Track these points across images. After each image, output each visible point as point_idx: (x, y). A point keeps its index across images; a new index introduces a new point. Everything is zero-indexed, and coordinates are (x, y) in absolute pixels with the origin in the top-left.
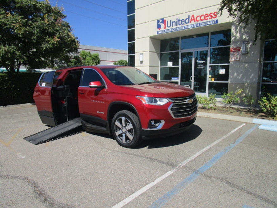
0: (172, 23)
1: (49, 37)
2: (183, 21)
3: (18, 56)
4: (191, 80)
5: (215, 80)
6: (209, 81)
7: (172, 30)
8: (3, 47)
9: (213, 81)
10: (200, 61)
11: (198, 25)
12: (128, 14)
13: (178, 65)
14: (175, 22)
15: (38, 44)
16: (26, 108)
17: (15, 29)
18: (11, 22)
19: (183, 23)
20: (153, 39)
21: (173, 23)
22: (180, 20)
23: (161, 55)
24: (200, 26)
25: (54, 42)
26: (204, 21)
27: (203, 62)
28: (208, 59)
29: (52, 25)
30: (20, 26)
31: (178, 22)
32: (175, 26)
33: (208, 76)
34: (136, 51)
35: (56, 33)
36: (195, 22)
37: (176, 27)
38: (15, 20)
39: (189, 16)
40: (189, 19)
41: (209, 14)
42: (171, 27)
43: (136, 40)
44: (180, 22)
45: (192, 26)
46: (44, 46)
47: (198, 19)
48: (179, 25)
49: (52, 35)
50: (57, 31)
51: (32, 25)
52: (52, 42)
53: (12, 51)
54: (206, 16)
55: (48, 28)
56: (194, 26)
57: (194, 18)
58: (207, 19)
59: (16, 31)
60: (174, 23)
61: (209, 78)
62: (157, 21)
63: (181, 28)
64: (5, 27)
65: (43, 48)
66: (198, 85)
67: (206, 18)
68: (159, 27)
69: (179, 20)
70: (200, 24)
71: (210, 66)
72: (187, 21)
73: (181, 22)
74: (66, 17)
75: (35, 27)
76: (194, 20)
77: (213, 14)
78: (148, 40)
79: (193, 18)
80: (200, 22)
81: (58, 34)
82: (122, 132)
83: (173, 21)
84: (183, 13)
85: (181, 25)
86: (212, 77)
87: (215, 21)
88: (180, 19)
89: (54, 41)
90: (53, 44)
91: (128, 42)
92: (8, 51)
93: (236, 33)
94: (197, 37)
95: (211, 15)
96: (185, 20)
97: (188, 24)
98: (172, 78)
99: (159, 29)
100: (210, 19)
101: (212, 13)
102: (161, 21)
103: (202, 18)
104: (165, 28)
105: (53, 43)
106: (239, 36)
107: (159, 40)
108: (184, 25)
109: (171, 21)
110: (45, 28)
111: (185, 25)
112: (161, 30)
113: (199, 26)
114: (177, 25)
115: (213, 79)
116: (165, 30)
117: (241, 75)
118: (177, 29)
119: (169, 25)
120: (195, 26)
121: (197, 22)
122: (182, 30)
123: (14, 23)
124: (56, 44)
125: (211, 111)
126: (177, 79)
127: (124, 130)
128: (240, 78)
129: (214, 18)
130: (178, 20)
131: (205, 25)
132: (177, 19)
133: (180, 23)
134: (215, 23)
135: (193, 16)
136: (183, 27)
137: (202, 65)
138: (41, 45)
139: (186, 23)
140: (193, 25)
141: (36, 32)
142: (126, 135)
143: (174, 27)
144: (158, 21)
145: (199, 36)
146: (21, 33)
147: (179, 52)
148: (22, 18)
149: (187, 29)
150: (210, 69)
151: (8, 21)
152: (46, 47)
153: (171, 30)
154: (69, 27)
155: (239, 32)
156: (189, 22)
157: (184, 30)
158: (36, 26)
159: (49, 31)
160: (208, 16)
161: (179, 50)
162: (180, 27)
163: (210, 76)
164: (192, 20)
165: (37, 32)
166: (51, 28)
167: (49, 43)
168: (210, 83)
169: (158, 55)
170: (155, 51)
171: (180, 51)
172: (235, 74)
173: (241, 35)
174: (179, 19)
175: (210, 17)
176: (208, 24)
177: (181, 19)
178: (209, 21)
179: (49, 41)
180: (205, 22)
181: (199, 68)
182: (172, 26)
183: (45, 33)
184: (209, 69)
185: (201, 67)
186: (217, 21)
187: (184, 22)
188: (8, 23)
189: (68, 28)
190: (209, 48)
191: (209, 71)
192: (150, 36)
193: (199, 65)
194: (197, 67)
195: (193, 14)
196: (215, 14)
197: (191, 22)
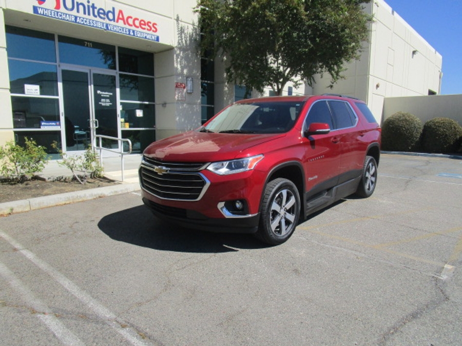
0: (75, 4)
2: (102, 11)
5: (130, 127)
6: (121, 127)
7: (79, 21)
9: (127, 127)
10: (104, 93)
11: (132, 33)
13: (58, 95)
14: (83, 5)
19: (102, 16)
22: (96, 8)
26: (140, 29)
27: (110, 95)
28: (118, 90)
31: (91, 9)
32: (85, 13)
33: (120, 120)
36: (125, 24)
37: (87, 16)
39: (114, 9)
40: (113, 14)
41: (146, 22)
42: (74, 13)
44: (96, 11)
45: (120, 30)
47: (131, 21)
48: (94, 16)
54: (143, 23)
56: (124, 30)
57: (122, 16)
58: (144, 29)
60: (81, 7)
61: (121, 122)
63: (99, 25)
69: (93, 7)
70: (134, 32)
71: (121, 104)
72: (111, 16)
73: (99, 13)
76: (123, 19)
77: (152, 24)
80: (133, 28)
85: (98, 19)
86: (126, 121)
87: (156, 37)
88: (95, 6)
93: (177, 65)
95: (149, 24)
96: (106, 11)
97: (112, 23)
98: (43, 124)
99: (40, 4)
100: (148, 30)
103: (137, 23)
104: (58, 7)
111: (107, 21)
114: (89, 14)
115: (127, 125)
118: (90, 23)
119: (69, 5)
120: (126, 32)
121: (127, 26)
122: (101, 28)
126: (56, 125)
129: (153, 31)
130: (90, 4)
131: (142, 38)
132: (89, 2)
133: (96, 14)
134: (155, 40)
135: (120, 12)
136: (103, 24)
137: (108, 100)
139: (109, 20)
140: (123, 28)
143: (82, 15)
145: (96, 45)
149: (111, 30)
150: (121, 109)
153: (76, 20)
156: (114, 19)
157: (105, 30)
160: (145, 25)
163: (123, 120)
164: (119, 18)
168: (123, 132)
171: (59, 65)
173: (182, 69)
174: (93, 4)
175: (149, 28)
176: (146, 38)
177: (98, 6)
180: (141, 32)
181: (103, 104)
182: (78, 11)
184: (119, 108)
185: (106, 103)
186: (158, 39)
187: (104, 14)
190: (117, 73)
191: (121, 111)
192: (5, 8)
193: (103, 100)
194: (100, 103)
195: (121, 9)
196: (155, 26)
197: (117, 22)
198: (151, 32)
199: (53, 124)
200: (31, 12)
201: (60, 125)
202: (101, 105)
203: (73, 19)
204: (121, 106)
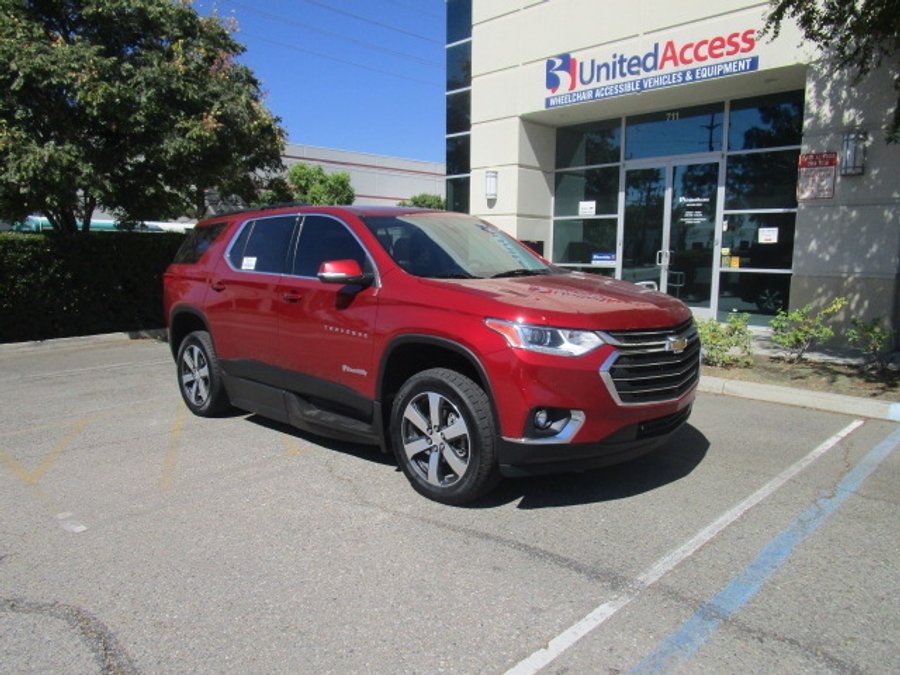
0: (596, 69)
1: (187, 117)
2: (635, 61)
3: (84, 179)
4: (660, 262)
5: (742, 265)
6: (721, 266)
7: (598, 94)
8: (38, 149)
9: (735, 266)
10: (691, 200)
11: (689, 77)
12: (449, 42)
13: (616, 213)
14: (606, 65)
15: (150, 139)
16: (107, 347)
17: (78, 90)
18: (65, 67)
19: (634, 69)
20: (530, 123)
21: (599, 68)
22: (625, 61)
23: (559, 178)
24: (694, 79)
25: (202, 133)
26: (711, 61)
27: (704, 203)
28: (721, 191)
29: (198, 76)
30: (94, 80)
31: (618, 66)
32: (608, 78)
33: (719, 251)
34: (473, 164)
35: (211, 105)
36: (676, 64)
37: (612, 82)
38: (78, 60)
39: (656, 46)
40: (655, 55)
41: (726, 38)
42: (594, 84)
43: (473, 128)
44: (625, 65)
45: (666, 80)
46: (171, 146)
47: (689, 54)
48: (623, 75)
49: (196, 109)
50: (216, 96)
51: (131, 75)
52: (195, 132)
53: (65, 161)
54: (715, 45)
55: (184, 86)
56: (674, 78)
57: (673, 52)
58: (721, 55)
59: (80, 95)
60: (603, 71)
61: (722, 256)
62: (544, 63)
63: (629, 88)
64: (45, 82)
65: (167, 152)
66: (678, 281)
67: (716, 52)
68: (552, 82)
69: (622, 60)
70: (693, 72)
71: (726, 217)
72: (650, 62)
73: (630, 66)
74: (243, 50)
75: (143, 84)
76: (673, 57)
77: (740, 37)
78: (514, 128)
79: (672, 54)
80: (696, 64)
81: (217, 105)
82: (429, 446)
83: (601, 63)
84: (637, 35)
85: (629, 77)
86: (733, 254)
87: (748, 61)
88: (625, 57)
89: (202, 128)
90: (199, 139)
91: (448, 132)
92: (52, 162)
93: (820, 104)
94: (681, 117)
95: (734, 40)
96: (642, 58)
97: (653, 73)
98: (595, 257)
99: (553, 92)
100: (729, 53)
101: (736, 35)
102: (559, 62)
103: (704, 51)
104: (573, 86)
105: (199, 137)
106: (829, 115)
107: (553, 127)
108: (640, 77)
109: (593, 62)
110: (173, 86)
111: (643, 74)
112: (558, 92)
113: (691, 78)
114: (614, 77)
115: (736, 261)
116: (571, 95)
117: (832, 249)
118: (614, 90)
119: (586, 77)
120: (677, 78)
121: (682, 67)
122: (631, 91)
123: (74, 70)
124: (209, 139)
125: (734, 371)
126: (611, 260)
127: (437, 439)
128: (827, 258)
129: (744, 51)
130: (618, 58)
131: (713, 76)
132: (615, 56)
133: (625, 70)
134: (746, 70)
135: (670, 45)
136: (635, 82)
137: (699, 213)
138: (161, 142)
139: (647, 70)
140: (671, 75)
141: (144, 99)
142: (441, 456)
143: (604, 82)
144: (550, 64)
145: (687, 112)
146: (94, 104)
147: (618, 168)
148: (100, 53)
149: (648, 88)
150: (725, 228)
151: (53, 63)
152: (177, 150)
153: (594, 94)
154: (254, 82)
155: (828, 101)
156: (655, 67)
157: (638, 91)
158: (146, 79)
159: (187, 97)
160: (722, 46)
161: (618, 160)
162: (626, 83)
163: (726, 251)
164: (665, 58)
165: (149, 98)
166: (196, 87)
167: (187, 136)
168: (724, 276)
169: (546, 177)
170: (537, 165)
171: (624, 165)
172: (813, 245)
173: (838, 111)
174: (622, 57)
175: (732, 49)
176: (721, 73)
177: (628, 56)
178: (728, 63)
179: (187, 130)
180: (710, 66)
181: (688, 221)
182: (598, 80)
183: (174, 102)
184: (721, 226)
185: (693, 218)
186: (754, 62)
187: (638, 65)
188: (53, 68)
189: (252, 89)
190: (723, 156)
191: (723, 233)
192: (520, 114)
193: (689, 214)
194: (682, 220)
195: (669, 40)
196: (749, 36)
197: (661, 67)
198: (739, 55)
199: (608, 257)
200: (542, 107)
201: (615, 259)
202: (684, 222)
203: (590, 95)
204: (726, 222)
